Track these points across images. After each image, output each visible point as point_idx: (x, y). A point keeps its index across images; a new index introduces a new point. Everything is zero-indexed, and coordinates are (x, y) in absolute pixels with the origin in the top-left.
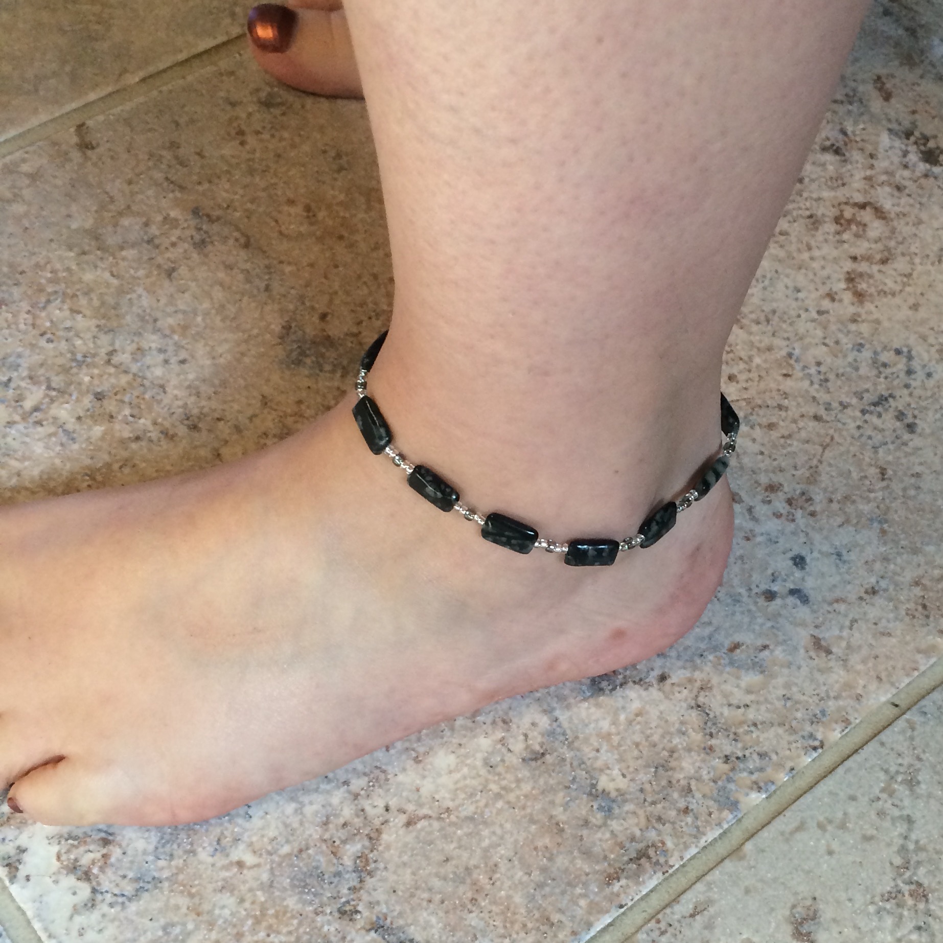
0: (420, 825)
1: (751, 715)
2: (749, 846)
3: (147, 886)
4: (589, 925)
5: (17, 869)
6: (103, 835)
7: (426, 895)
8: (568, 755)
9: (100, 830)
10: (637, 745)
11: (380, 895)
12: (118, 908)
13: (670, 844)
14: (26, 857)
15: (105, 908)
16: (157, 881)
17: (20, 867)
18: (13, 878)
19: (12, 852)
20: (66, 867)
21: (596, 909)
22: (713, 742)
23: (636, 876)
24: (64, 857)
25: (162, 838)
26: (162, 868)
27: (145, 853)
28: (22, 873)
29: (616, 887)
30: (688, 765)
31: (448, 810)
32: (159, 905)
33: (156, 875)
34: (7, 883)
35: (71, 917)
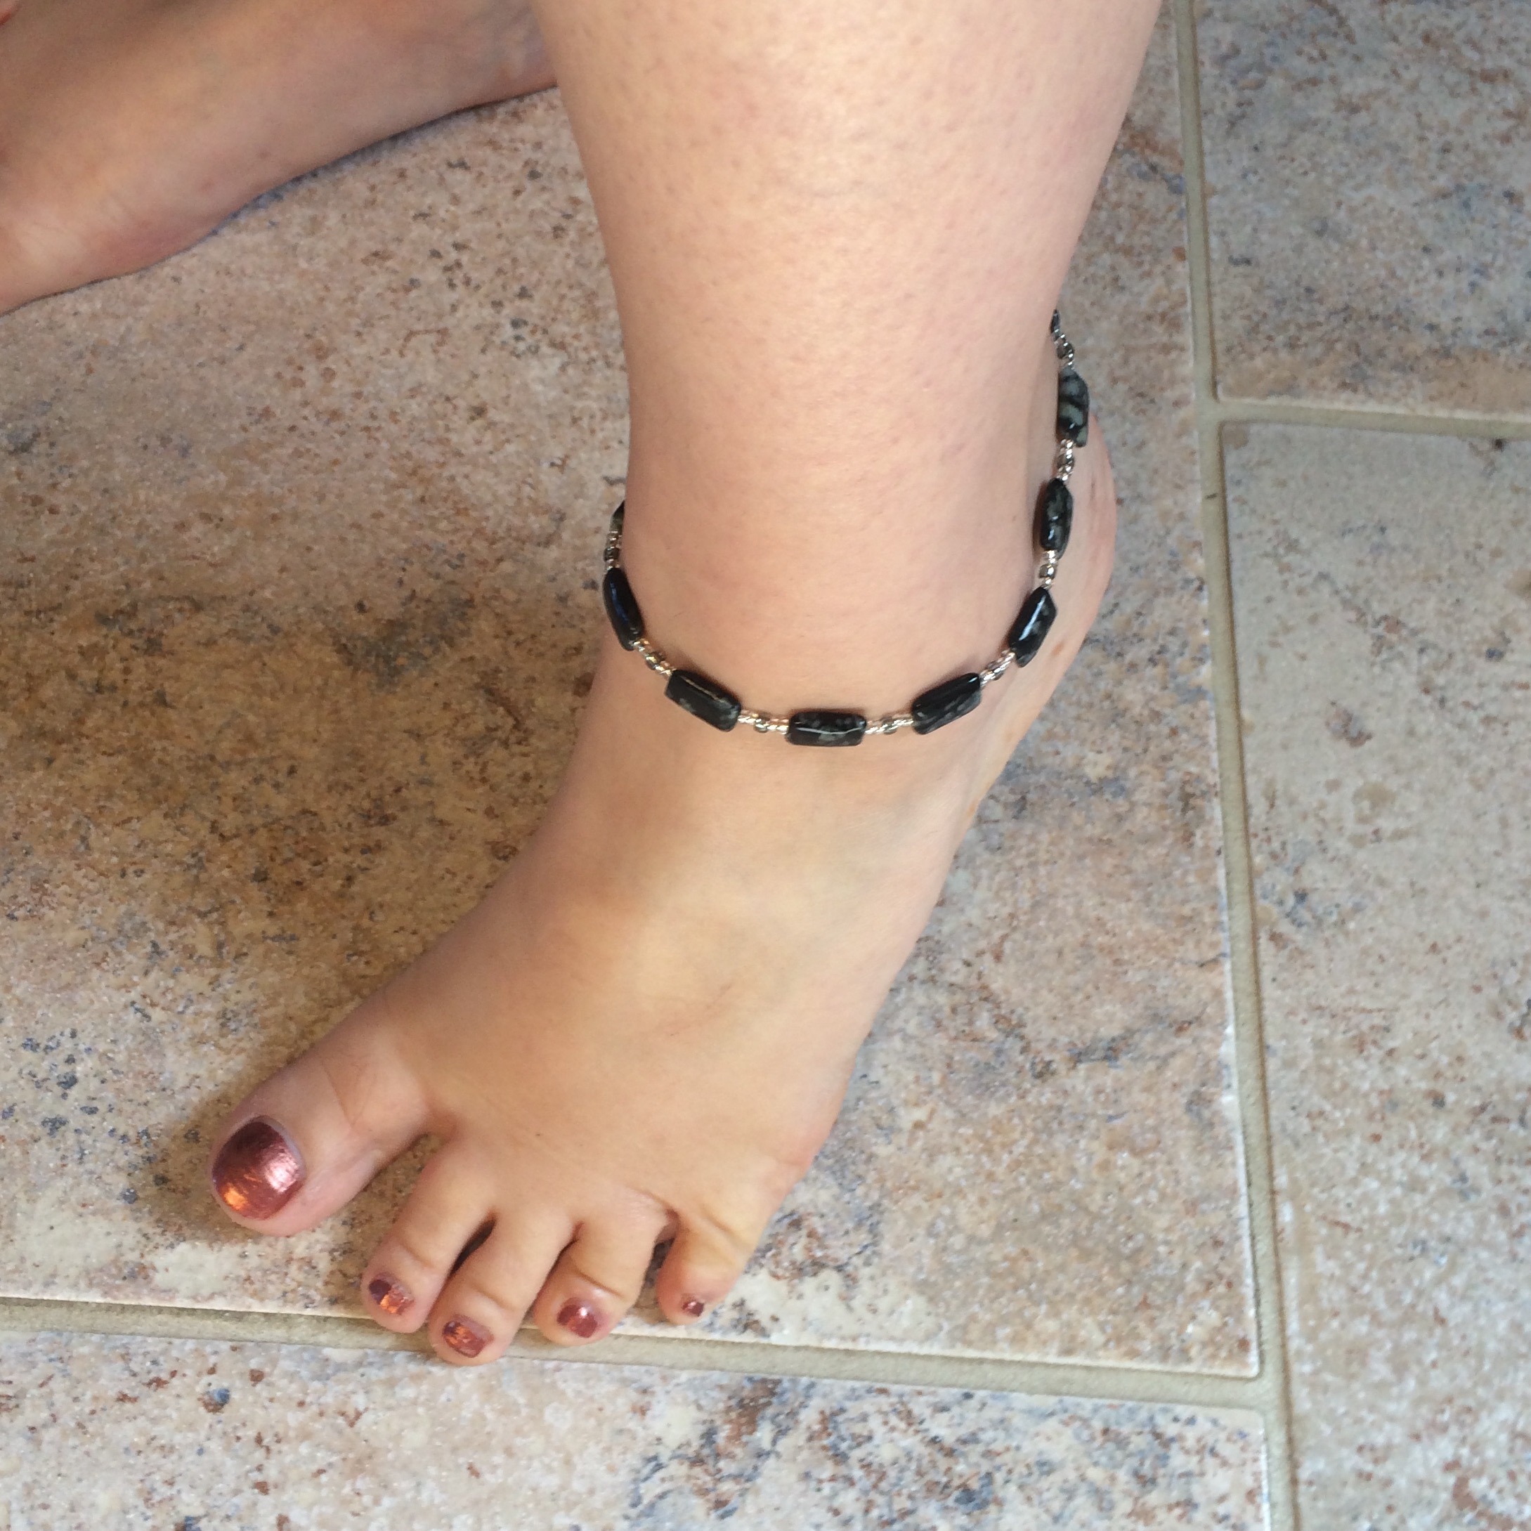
0: (1008, 946)
1: (1128, 608)
2: (1246, 714)
3: (875, 1219)
4: (1216, 890)
5: (756, 1322)
6: (786, 1221)
7: (1080, 996)
8: (1042, 779)
9: (779, 1221)
10: (1078, 718)
11: (1049, 1033)
12: (876, 1260)
13: (1194, 769)
14: (751, 1305)
15: (865, 1272)
16: (875, 1207)
17: (756, 1317)
18: (763, 1332)
19: (735, 1314)
20: (793, 1277)
21: (1206, 874)
22: (1128, 658)
23: (1201, 819)
24: (780, 1272)
25: (834, 1173)
26: (866, 1195)
27: (837, 1198)
28: (765, 1321)
29: (1199, 841)
30: (1133, 695)
31: (1012, 916)
32: (902, 1222)
33: (868, 1204)
34: (764, 1341)
35: (850, 1308)
